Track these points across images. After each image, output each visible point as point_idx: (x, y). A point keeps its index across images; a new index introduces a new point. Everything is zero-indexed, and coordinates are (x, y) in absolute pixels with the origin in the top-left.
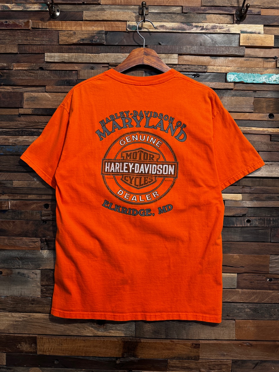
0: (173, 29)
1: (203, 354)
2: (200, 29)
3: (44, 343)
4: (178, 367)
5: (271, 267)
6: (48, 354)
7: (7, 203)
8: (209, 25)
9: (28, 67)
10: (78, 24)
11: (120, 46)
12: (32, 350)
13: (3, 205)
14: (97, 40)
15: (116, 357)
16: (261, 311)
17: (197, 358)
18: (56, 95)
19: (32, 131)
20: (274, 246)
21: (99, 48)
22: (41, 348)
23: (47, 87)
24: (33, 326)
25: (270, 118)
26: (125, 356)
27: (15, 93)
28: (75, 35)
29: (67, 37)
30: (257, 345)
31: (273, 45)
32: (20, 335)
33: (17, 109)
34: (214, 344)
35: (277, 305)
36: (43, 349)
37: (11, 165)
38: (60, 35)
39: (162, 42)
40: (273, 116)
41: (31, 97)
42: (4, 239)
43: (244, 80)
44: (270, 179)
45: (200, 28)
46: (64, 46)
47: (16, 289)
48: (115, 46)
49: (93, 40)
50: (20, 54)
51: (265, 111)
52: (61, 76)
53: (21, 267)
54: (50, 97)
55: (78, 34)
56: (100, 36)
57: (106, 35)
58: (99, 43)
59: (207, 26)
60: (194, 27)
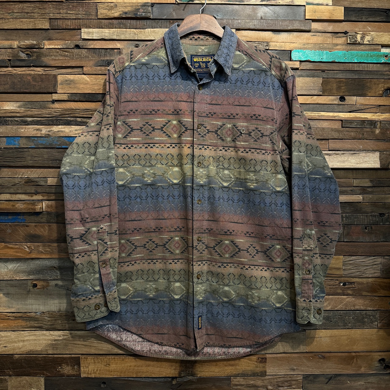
1: (270, 370)
2: (260, 1)
3: (89, 364)
4: (242, 385)
5: (344, 270)
6: (93, 376)
7: (41, 204)
9: (62, 45)
11: (168, 20)
12: (75, 373)
13: (36, 207)
14: (141, 13)
15: (172, 377)
16: (335, 320)
17: (263, 374)
18: (95, 77)
19: (68, 120)
20: (347, 245)
21: (145, 22)
22: (86, 369)
23: (84, 68)
24: (75, 345)
25: (341, 101)
26: (182, 375)
27: (48, 76)
28: (116, 8)
29: (107, 10)
30: (330, 356)
31: (343, 18)
32: (60, 356)
33: (50, 95)
34: (283, 357)
35: (352, 311)
36: (87, 370)
37: (45, 160)
38: (99, 7)
39: (218, 16)
40: (345, 99)
41: (66, 81)
42: (39, 246)
43: (310, 58)
44: (342, 171)
46: (103, 21)
47: (54, 304)
48: (162, 20)
49: (137, 14)
50: (51, 29)
51: (334, 94)
52: (101, 55)
53: (59, 277)
54: (89, 80)
55: (119, 6)
56: (145, 9)
57: (152, 7)
58: (144, 17)
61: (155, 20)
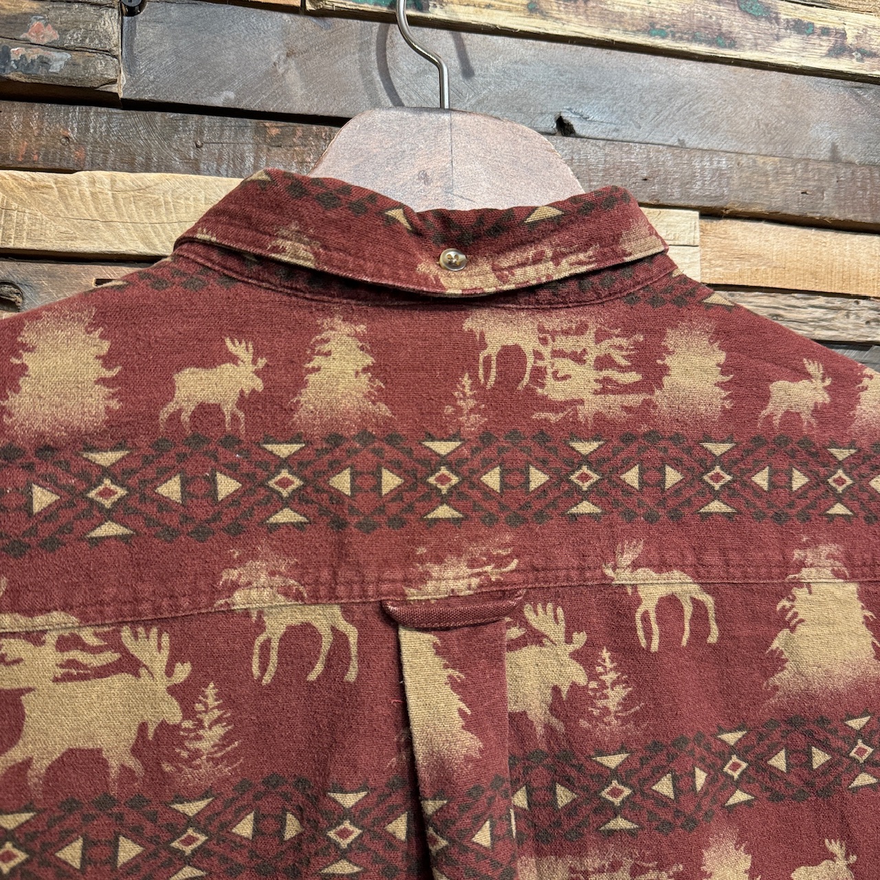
0: (651, 28)
2: (825, 50)
11: (251, 123)
14: (41, 52)
21: (70, 120)
39: (583, 116)
45: (826, 44)
48: (207, 118)
49: (7, 54)
56: (75, 24)
57: (126, 18)
58: (66, 82)
59: (866, 33)
60: (786, 29)
61: (148, 114)
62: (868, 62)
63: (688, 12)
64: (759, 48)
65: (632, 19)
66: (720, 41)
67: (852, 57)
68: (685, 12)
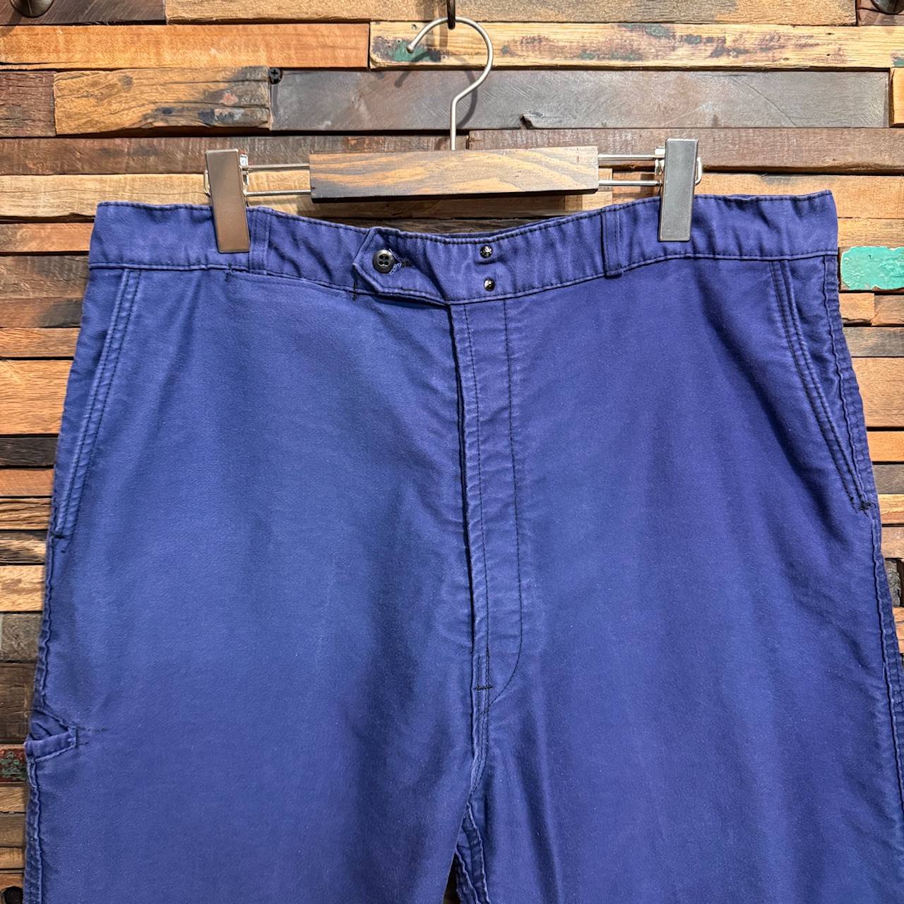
0: (584, 53)
2: (708, 53)
8: (748, 32)
10: (144, 40)
11: (340, 138)
14: (229, 110)
28: (127, 92)
29: (93, 101)
38: (60, 90)
39: (538, 115)
45: (710, 48)
46: (81, 143)
48: (316, 138)
49: (213, 113)
54: (19, 382)
55: (142, 84)
56: (246, 93)
57: (273, 85)
58: (242, 125)
59: (741, 37)
60: (680, 42)
61: (285, 138)
62: (742, 57)
63: (610, 40)
64: (659, 57)
65: (571, 49)
66: (631, 56)
67: (729, 55)
68: (607, 40)
